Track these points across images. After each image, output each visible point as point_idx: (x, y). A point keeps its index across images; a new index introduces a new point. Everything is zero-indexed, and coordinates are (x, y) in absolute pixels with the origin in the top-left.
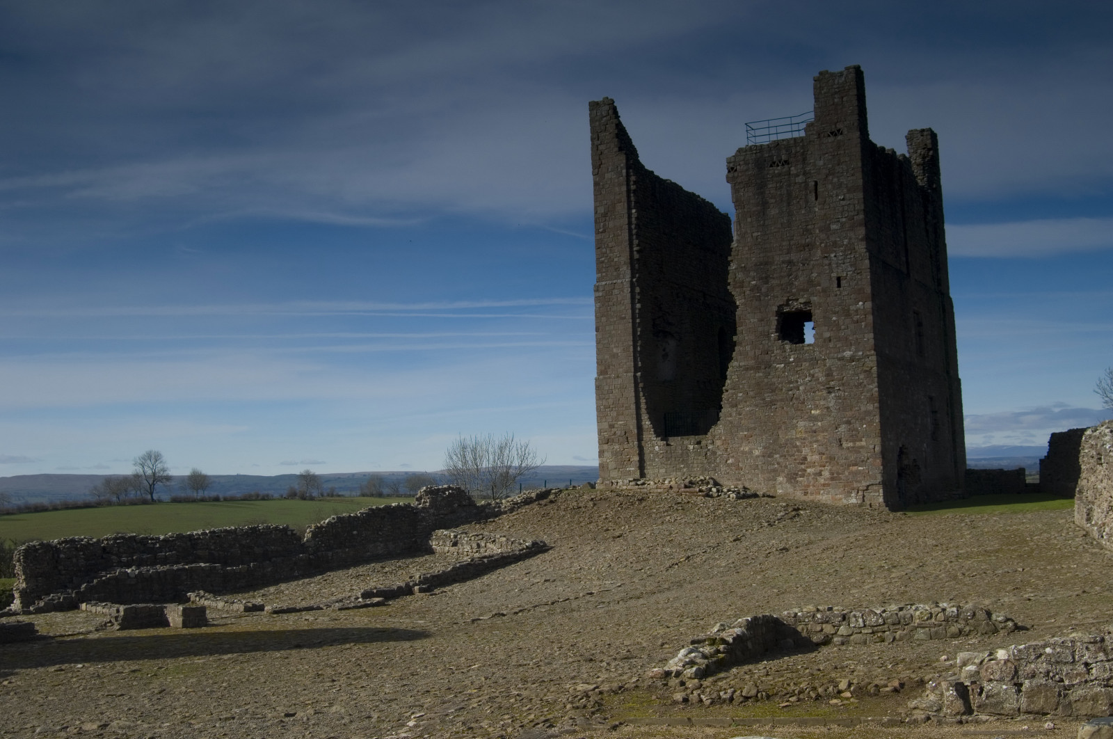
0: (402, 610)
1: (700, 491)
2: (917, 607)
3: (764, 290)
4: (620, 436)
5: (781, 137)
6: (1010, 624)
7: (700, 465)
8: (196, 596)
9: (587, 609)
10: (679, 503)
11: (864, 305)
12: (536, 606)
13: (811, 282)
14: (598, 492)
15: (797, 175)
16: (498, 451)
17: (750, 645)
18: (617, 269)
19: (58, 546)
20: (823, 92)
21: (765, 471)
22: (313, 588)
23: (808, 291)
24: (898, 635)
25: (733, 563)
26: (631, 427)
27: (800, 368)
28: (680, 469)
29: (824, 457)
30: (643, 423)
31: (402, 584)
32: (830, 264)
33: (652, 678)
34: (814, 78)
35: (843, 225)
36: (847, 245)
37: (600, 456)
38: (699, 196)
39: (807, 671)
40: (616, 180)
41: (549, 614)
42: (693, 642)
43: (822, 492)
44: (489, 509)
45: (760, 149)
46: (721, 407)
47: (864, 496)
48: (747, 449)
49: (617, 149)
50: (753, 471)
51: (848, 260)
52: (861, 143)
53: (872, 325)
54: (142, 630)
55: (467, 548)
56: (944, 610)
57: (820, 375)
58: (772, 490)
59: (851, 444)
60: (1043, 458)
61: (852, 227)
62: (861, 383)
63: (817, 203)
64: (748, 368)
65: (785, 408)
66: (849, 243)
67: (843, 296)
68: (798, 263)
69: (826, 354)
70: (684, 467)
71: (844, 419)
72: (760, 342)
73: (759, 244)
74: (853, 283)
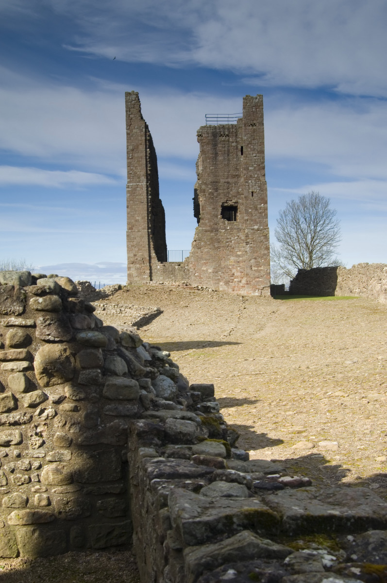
1: (194, 287)
3: (215, 194)
4: (139, 260)
7: (181, 276)
11: (264, 206)
13: (238, 193)
15: (233, 142)
18: (139, 178)
20: (247, 105)
21: (214, 280)
23: (237, 197)
26: (146, 256)
27: (231, 233)
29: (243, 274)
30: (152, 254)
32: (249, 185)
34: (244, 98)
35: (255, 168)
37: (128, 270)
40: (139, 134)
43: (241, 290)
44: (103, 293)
45: (215, 128)
47: (261, 292)
48: (205, 269)
49: (140, 118)
50: (208, 279)
51: (257, 184)
53: (267, 215)
55: (113, 311)
57: (242, 236)
58: (217, 288)
59: (256, 268)
61: (259, 170)
62: (262, 241)
63: (242, 156)
64: (207, 231)
65: (224, 250)
66: (257, 177)
67: (255, 201)
68: (232, 183)
69: (246, 227)
70: (173, 277)
71: (253, 257)
72: (213, 219)
73: (213, 173)
74: (259, 195)
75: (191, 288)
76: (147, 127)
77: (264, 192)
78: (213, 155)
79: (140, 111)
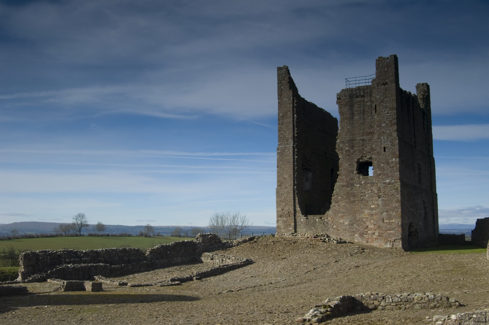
0: (188, 287)
1: (321, 239)
2: (416, 295)
3: (351, 152)
4: (286, 214)
5: (361, 85)
6: (457, 303)
7: (321, 228)
8: (98, 278)
9: (269, 290)
10: (311, 244)
11: (395, 160)
12: (247, 288)
13: (372, 149)
14: (276, 238)
15: (368, 102)
16: (232, 219)
17: (341, 309)
18: (287, 141)
19: (39, 253)
20: (380, 66)
21: (350, 232)
22: (149, 276)
23: (371, 153)
24: (407, 307)
25: (335, 272)
26: (291, 210)
27: (366, 187)
28: (312, 229)
29: (376, 226)
30: (297, 209)
31: (189, 276)
32: (381, 141)
33: (298, 322)
34: (376, 60)
35: (387, 124)
36: (388, 133)
37: (277, 223)
38: (324, 110)
39: (367, 321)
40: (288, 102)
41: (252, 291)
42: (316, 307)
43: (374, 242)
44: (228, 244)
45: (352, 90)
46: (331, 203)
47: (393, 244)
48: (342, 221)
49: (289, 88)
50: (344, 231)
51: (389, 140)
52: (396, 89)
53: (399, 169)
54: (74, 292)
55: (218, 261)
56: (428, 296)
57: (375, 190)
58: (353, 240)
59: (388, 221)
60: (473, 230)
61: (391, 126)
62: (393, 194)
63: (376, 114)
64: (343, 186)
65: (359, 204)
66: (389, 132)
67: (386, 156)
68: (367, 140)
69: (378, 181)
70: (314, 229)
71: (385, 210)
72: (349, 175)
73: (350, 132)
74: (391, 150)
75: (317, 240)
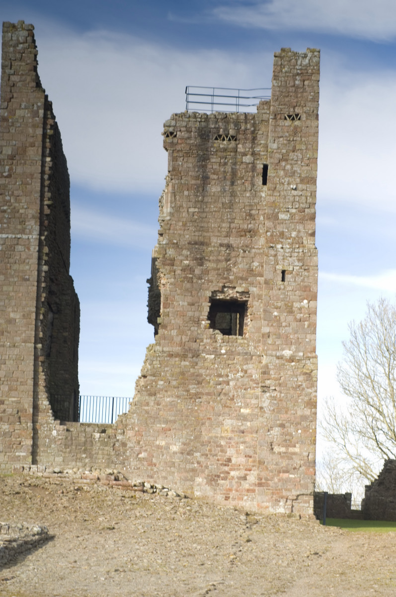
1: (135, 485)
3: (197, 271)
4: (10, 415)
7: (106, 457)
13: (251, 271)
15: (245, 154)
18: (23, 222)
20: (283, 70)
21: (183, 470)
23: (247, 280)
26: (26, 406)
27: (230, 362)
28: (81, 459)
29: (251, 460)
30: (40, 402)
32: (275, 255)
34: (275, 53)
35: (292, 216)
36: (294, 238)
40: (30, 120)
43: (245, 498)
45: (206, 118)
47: (293, 506)
49: (34, 84)
50: (168, 469)
51: (295, 254)
57: (254, 371)
58: (189, 491)
59: (283, 449)
61: (302, 221)
62: (299, 386)
63: (265, 188)
64: (173, 355)
65: (211, 403)
66: (297, 236)
67: (288, 291)
68: (238, 248)
69: (264, 350)
70: (86, 457)
71: (278, 422)
72: (188, 328)
73: (196, 221)
74: (299, 279)
75: (127, 487)
76: (48, 106)
77: (312, 272)
78: (199, 182)
79: (35, 69)
